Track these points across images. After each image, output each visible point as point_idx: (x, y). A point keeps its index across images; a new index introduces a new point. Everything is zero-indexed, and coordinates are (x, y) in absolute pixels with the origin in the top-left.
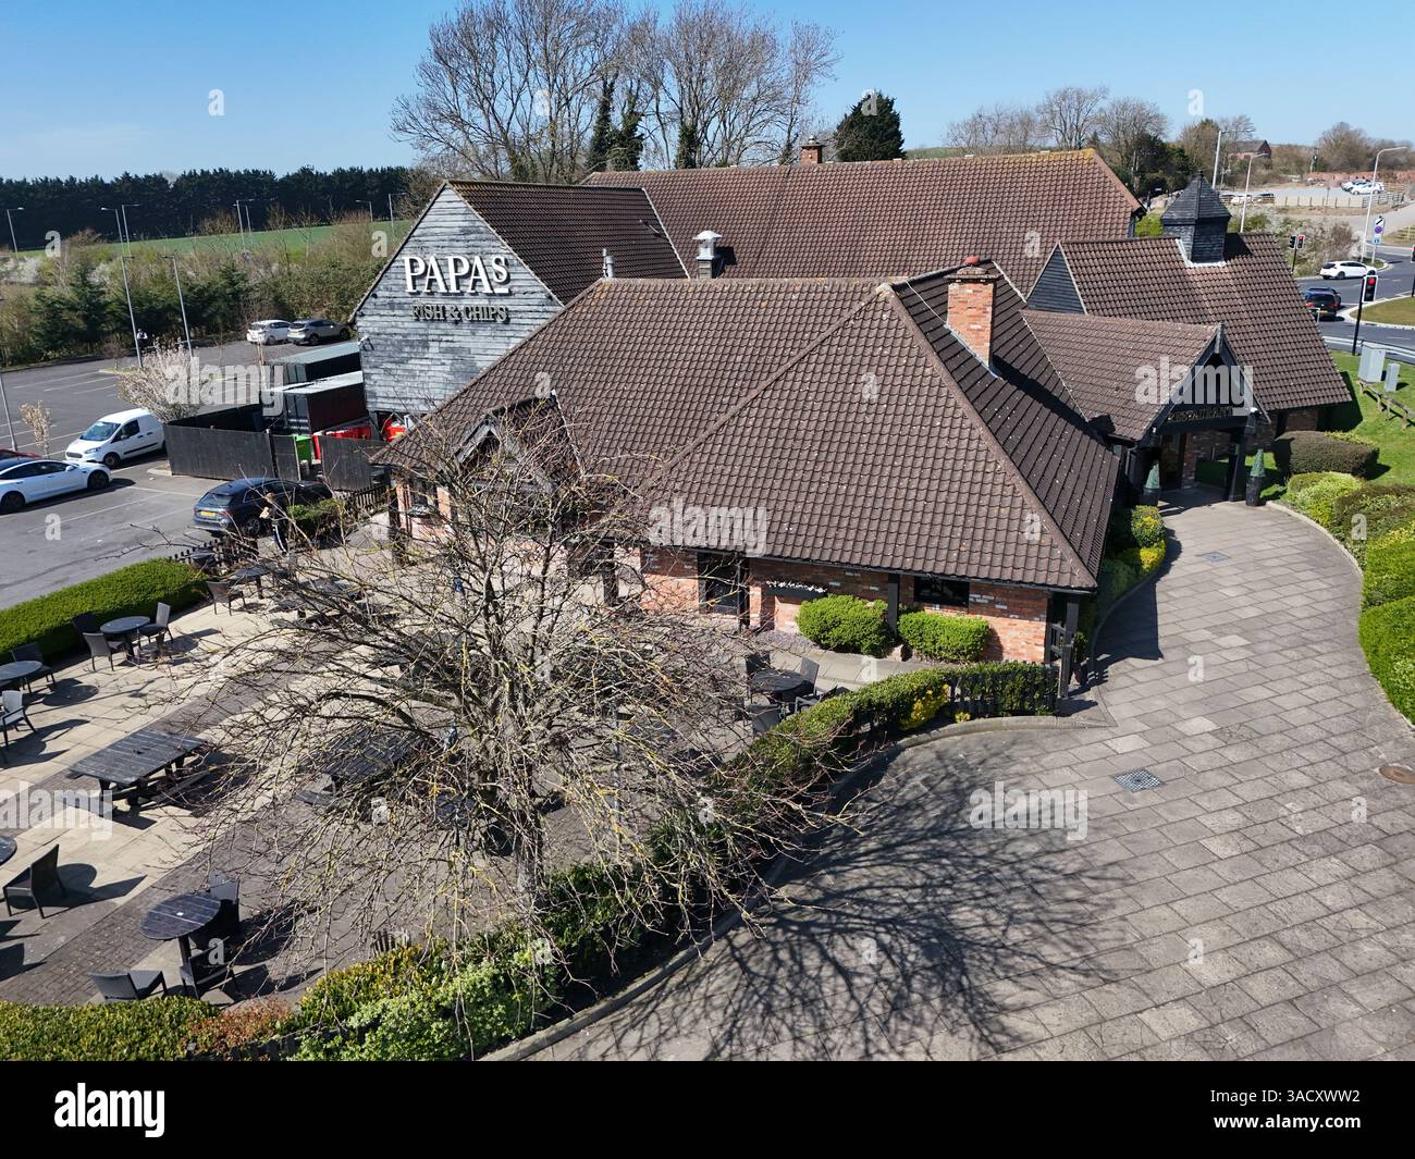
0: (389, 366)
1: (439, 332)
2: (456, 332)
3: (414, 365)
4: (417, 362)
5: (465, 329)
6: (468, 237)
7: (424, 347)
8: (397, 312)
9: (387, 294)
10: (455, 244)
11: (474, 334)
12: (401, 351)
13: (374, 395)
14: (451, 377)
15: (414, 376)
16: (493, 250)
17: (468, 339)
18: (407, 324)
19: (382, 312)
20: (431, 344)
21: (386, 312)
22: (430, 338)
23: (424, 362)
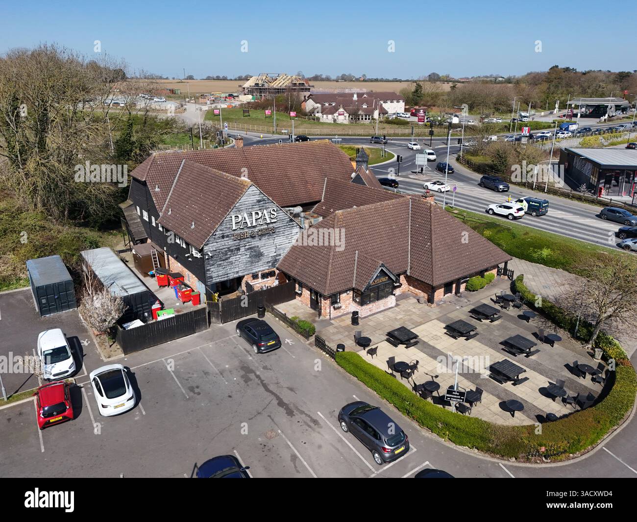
0: (220, 263)
1: (245, 242)
2: (253, 241)
3: (232, 259)
4: (234, 257)
5: (257, 239)
6: (260, 203)
7: (237, 250)
8: (225, 239)
9: (221, 232)
10: (254, 207)
11: (260, 240)
12: (226, 255)
13: (211, 277)
14: (249, 259)
15: (232, 264)
16: (270, 206)
17: (258, 242)
18: (229, 243)
19: (218, 241)
20: (241, 248)
21: (220, 240)
22: (241, 246)
23: (237, 256)
